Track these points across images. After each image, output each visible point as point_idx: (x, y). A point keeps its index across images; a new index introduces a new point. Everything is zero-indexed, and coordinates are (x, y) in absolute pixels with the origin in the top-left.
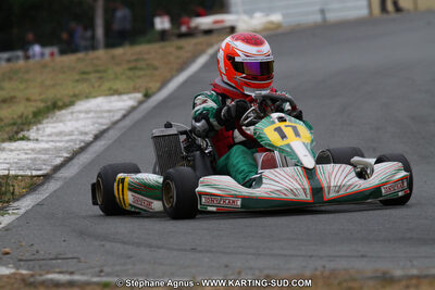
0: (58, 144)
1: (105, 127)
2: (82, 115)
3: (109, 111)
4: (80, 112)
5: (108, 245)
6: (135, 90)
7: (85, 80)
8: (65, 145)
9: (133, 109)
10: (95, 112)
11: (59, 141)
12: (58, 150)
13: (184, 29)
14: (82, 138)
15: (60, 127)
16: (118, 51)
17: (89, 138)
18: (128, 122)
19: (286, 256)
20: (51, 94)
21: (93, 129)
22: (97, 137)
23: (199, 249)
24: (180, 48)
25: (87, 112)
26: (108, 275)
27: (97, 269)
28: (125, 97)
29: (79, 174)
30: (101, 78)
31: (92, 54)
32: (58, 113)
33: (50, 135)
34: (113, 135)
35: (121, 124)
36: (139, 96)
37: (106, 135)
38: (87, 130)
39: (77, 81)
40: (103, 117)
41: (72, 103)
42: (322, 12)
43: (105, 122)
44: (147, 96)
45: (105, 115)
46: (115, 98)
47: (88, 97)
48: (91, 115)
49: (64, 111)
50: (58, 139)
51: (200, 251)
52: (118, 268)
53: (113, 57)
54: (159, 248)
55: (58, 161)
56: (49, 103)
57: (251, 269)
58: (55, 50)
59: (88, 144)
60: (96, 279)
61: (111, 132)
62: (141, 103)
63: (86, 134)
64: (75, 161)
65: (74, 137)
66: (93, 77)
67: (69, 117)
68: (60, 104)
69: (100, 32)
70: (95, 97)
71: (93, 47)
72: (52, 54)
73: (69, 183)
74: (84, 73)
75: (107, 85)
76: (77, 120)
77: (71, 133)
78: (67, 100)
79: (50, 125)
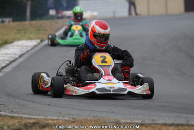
0: (5, 58)
1: (24, 52)
2: (16, 47)
3: (26, 46)
4: (15, 46)
5: (17, 100)
6: (38, 38)
7: (19, 33)
8: (8, 58)
9: (36, 46)
10: (21, 46)
11: (6, 57)
12: (4, 60)
13: (60, 15)
14: (14, 56)
15: (7, 51)
16: (34, 22)
17: (17, 56)
18: (33, 51)
19: (83, 110)
20: (5, 38)
21: (19, 53)
22: (20, 56)
23: (52, 104)
24: (57, 23)
25: (18, 46)
26: (15, 113)
27: (11, 110)
28: (33, 41)
29: (11, 71)
30: (25, 33)
31: (24, 23)
32: (7, 45)
33: (2, 54)
34: (26, 56)
35: (30, 52)
36: (39, 41)
37: (24, 56)
38: (17, 53)
39: (16, 33)
40: (23, 49)
41: (12, 42)
42: (114, 12)
43: (24, 50)
44: (42, 41)
45: (25, 48)
46: (29, 41)
47: (19, 40)
48: (19, 47)
49: (9, 45)
50: (5, 56)
51: (52, 106)
52: (19, 110)
53: (31, 25)
54: (36, 103)
55: (4, 65)
56: (4, 41)
57: (69, 114)
58: (11, 19)
59: (16, 59)
60: (9, 114)
61: (26, 55)
62: (39, 44)
63: (16, 55)
64: (10, 65)
65: (11, 56)
66: (22, 32)
67: (11, 47)
68: (8, 42)
69: (28, 14)
70: (22, 40)
71: (25, 20)
72: (9, 21)
73: (7, 74)
74: (19, 30)
75: (27, 36)
76: (14, 49)
77: (10, 54)
78: (11, 40)
79: (3, 50)
